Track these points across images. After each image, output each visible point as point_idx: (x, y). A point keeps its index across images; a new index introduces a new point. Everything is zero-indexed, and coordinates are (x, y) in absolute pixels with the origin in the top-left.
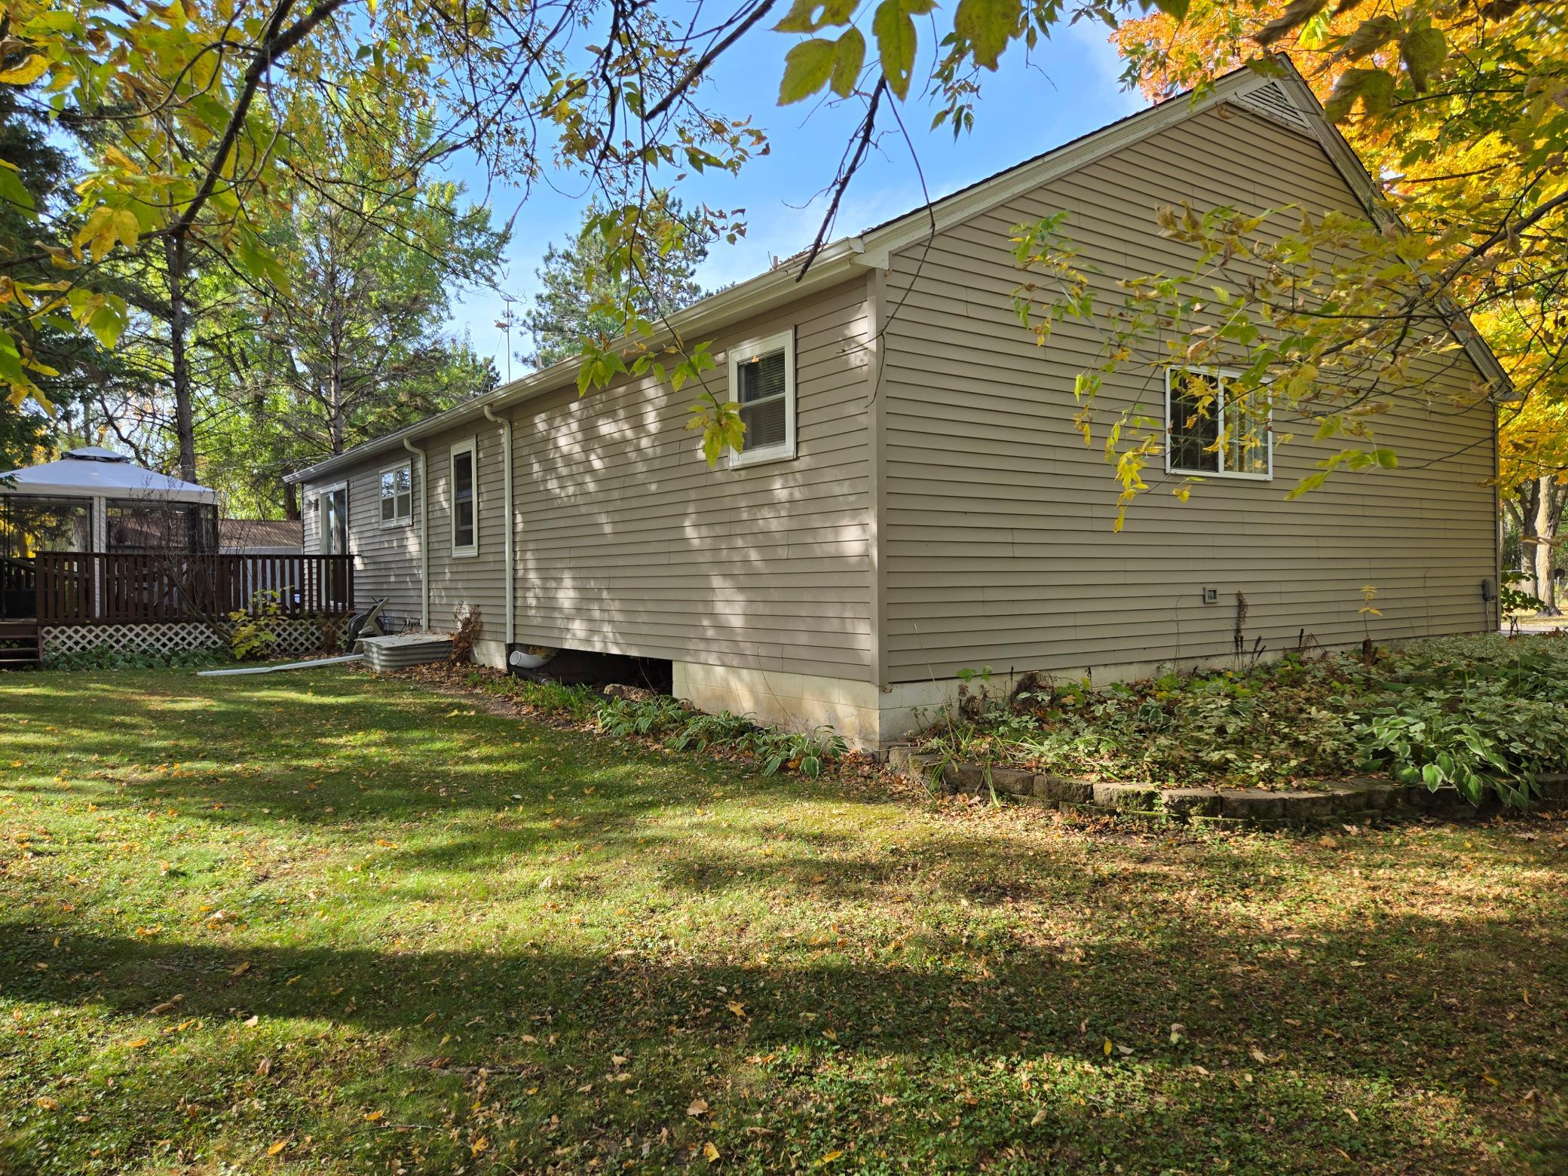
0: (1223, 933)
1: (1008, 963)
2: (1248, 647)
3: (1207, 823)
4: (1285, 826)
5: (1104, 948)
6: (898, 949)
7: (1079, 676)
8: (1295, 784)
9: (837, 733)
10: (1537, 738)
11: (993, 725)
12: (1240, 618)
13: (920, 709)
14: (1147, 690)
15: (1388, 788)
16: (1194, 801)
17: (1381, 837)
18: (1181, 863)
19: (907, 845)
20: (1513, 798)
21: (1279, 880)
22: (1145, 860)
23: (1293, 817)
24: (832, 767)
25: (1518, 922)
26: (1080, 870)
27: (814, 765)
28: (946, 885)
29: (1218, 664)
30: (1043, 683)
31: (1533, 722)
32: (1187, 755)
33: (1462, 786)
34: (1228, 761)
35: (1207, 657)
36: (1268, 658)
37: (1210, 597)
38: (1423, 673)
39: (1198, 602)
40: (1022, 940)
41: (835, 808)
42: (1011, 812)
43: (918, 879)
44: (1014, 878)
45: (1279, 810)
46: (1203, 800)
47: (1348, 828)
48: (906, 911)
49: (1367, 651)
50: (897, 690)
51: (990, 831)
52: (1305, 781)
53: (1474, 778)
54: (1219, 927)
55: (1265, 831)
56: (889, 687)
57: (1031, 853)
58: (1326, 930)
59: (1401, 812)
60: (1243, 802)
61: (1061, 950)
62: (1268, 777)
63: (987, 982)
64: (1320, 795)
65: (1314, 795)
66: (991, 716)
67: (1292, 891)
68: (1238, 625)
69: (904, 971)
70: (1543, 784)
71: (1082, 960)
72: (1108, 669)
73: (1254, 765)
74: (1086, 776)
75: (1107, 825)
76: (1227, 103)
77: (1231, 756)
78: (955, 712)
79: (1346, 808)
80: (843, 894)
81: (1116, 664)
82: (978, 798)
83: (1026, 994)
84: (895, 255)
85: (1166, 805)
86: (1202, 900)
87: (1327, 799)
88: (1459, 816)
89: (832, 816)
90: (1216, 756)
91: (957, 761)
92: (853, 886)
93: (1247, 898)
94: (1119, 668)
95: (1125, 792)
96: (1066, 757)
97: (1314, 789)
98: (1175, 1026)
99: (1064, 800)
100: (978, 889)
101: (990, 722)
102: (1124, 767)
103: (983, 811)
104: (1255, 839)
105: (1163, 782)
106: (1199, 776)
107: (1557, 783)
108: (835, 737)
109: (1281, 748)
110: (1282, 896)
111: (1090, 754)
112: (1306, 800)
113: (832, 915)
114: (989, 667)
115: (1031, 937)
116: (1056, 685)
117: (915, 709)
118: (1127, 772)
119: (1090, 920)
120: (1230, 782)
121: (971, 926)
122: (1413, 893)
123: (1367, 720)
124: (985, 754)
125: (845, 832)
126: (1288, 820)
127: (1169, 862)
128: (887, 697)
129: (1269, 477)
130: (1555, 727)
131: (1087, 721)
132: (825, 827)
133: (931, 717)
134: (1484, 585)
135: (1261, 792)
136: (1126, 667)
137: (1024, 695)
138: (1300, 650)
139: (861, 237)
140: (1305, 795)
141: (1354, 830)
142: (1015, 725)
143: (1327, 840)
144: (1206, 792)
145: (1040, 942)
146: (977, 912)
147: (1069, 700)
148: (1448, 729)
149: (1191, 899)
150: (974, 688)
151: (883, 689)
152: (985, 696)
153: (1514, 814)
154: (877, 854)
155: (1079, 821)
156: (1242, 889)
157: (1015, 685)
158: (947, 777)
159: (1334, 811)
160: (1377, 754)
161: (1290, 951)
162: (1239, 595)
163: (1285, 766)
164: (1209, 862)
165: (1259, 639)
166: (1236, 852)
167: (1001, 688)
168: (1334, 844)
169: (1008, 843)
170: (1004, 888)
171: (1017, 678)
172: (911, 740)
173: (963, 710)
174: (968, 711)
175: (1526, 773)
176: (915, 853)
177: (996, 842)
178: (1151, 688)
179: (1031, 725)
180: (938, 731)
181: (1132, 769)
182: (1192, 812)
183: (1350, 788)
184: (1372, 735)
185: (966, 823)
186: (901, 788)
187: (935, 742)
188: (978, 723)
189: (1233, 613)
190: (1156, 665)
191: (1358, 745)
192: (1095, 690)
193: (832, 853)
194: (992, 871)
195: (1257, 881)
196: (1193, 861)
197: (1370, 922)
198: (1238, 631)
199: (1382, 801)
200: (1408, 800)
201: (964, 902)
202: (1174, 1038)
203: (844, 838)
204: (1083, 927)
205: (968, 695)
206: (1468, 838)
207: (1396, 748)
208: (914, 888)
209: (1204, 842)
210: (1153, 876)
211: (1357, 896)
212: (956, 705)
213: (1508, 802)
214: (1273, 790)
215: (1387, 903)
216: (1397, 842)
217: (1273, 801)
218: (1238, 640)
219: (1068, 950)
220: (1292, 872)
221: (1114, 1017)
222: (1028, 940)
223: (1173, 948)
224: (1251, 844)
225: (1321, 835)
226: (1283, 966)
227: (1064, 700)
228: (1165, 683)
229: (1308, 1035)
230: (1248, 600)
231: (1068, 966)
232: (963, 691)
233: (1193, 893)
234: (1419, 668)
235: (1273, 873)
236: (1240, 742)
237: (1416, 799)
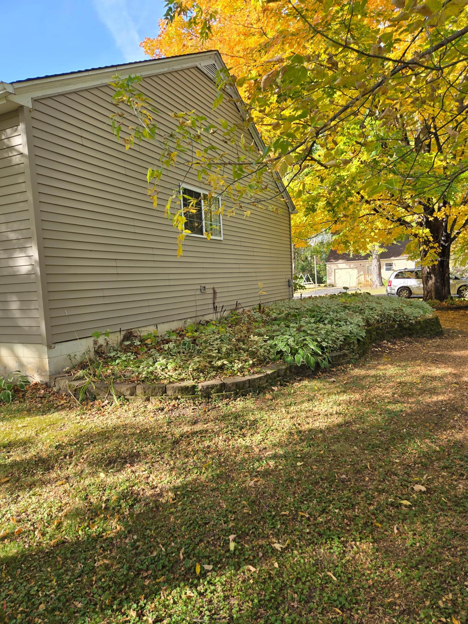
0: (239, 458)
1: (131, 515)
2: (219, 310)
3: (219, 396)
4: (250, 392)
5: (184, 487)
6: (59, 526)
7: (152, 329)
8: (252, 371)
9: (23, 374)
10: (328, 339)
11: (114, 359)
12: (214, 298)
13: (72, 355)
14: (181, 333)
15: (284, 367)
16: (213, 387)
17: (286, 390)
18: (212, 421)
19: (66, 440)
20: (324, 365)
21: (255, 422)
22: (195, 423)
23: (253, 387)
24: (21, 394)
25: (347, 423)
26: (165, 437)
27: (8, 396)
28: (91, 464)
29: (207, 318)
30: (135, 334)
31: (327, 333)
32: (207, 364)
33: (308, 362)
34: (224, 365)
35: (203, 315)
36: (226, 314)
37: (203, 289)
38: (280, 316)
39: (199, 292)
40: (138, 494)
41: (19, 422)
42: (125, 407)
43: (73, 464)
44: (130, 450)
45: (247, 385)
46: (216, 386)
47: (273, 388)
48: (65, 491)
49: (260, 309)
50: (58, 346)
51: (114, 422)
52: (255, 369)
53: (312, 358)
54: (236, 456)
55: (243, 396)
56: (53, 346)
57: (138, 432)
58: (280, 445)
59: (289, 376)
60: (233, 384)
61: (161, 495)
62: (241, 370)
63: (119, 535)
64: (262, 375)
65: (260, 376)
66: (112, 355)
67: (262, 427)
68: (214, 301)
69: (64, 542)
70: (332, 357)
71: (173, 500)
72: (164, 324)
73: (236, 365)
74: (162, 382)
75: (174, 406)
76: (197, 67)
77: (226, 362)
78: (92, 355)
79: (271, 379)
80: (21, 488)
81: (167, 322)
82: (107, 402)
83: (144, 537)
84: (35, 100)
85: (201, 390)
86: (225, 441)
87: (265, 376)
88: (307, 374)
89: (18, 429)
90: (219, 363)
91: (94, 382)
92: (30, 479)
93: (244, 435)
94: (169, 324)
95: (181, 387)
96: (152, 373)
97: (260, 372)
98: (232, 537)
99: (152, 396)
100: (110, 463)
101: (111, 357)
102: (180, 374)
103: (109, 408)
104: (240, 400)
105: (198, 379)
106: (214, 373)
107: (336, 356)
108: (22, 377)
109: (244, 356)
110: (258, 430)
111: (163, 370)
112: (257, 378)
113: (13, 507)
114: (109, 330)
115: (143, 490)
116: (142, 334)
117: (70, 355)
118: (181, 377)
119: (174, 468)
120: (226, 375)
121: (108, 492)
122: (307, 417)
123: (272, 338)
124: (109, 376)
125: (26, 438)
126: (251, 389)
127: (206, 421)
128: (53, 351)
129: (222, 239)
130: (334, 334)
131: (158, 351)
132: (12, 437)
133: (78, 359)
134: (289, 281)
135: (239, 378)
136: (172, 323)
137: (128, 343)
138: (236, 309)
139: (12, 83)
140: (257, 376)
141: (275, 388)
142: (124, 358)
143: (268, 396)
144: (216, 382)
145: (149, 493)
146: (110, 480)
147: (148, 342)
148: (301, 339)
149: (220, 441)
150: (101, 341)
151: (49, 347)
152: (107, 344)
153: (324, 371)
154: (47, 451)
155: (161, 406)
156: (241, 430)
157: (122, 336)
158: (89, 392)
159: (267, 381)
160: (278, 353)
161: (270, 463)
162: (214, 288)
163: (247, 363)
164: (224, 418)
165: (223, 306)
166: (234, 409)
167: (115, 339)
168: (271, 397)
169: (125, 426)
170: (125, 458)
171: (123, 333)
172: (68, 372)
173: (96, 352)
174: (99, 352)
175: (327, 354)
176: (71, 445)
177: (119, 427)
178: (183, 331)
179: (132, 358)
180: (83, 366)
181: (184, 374)
182: (212, 392)
183: (271, 369)
184: (276, 345)
185: (101, 418)
186: (62, 402)
187: (81, 373)
188: (104, 358)
189: (211, 296)
190: (184, 321)
191: (271, 350)
192: (160, 335)
193: (16, 456)
194: (117, 448)
195: (247, 424)
196: (217, 419)
197: (296, 436)
198: (214, 303)
199: (282, 373)
200: (290, 371)
201: (102, 475)
202: (232, 546)
203: (25, 443)
204: (171, 475)
205: (98, 344)
206: (315, 384)
207: (284, 350)
208: (71, 470)
209: (219, 407)
210: (201, 432)
211: (287, 424)
212: (92, 350)
213: (323, 366)
214: (244, 376)
215: (299, 424)
216: (292, 391)
217: (245, 381)
218: (215, 308)
219: (165, 494)
220: (259, 416)
221: (197, 540)
222: (141, 493)
223: (219, 476)
224: (239, 404)
225: (265, 393)
226: (270, 474)
227: (146, 342)
228: (189, 328)
229: (293, 519)
230: (217, 291)
231: (165, 506)
232: (95, 343)
233: (221, 438)
234: (279, 314)
235: (252, 419)
236: (228, 355)
237: (293, 370)
